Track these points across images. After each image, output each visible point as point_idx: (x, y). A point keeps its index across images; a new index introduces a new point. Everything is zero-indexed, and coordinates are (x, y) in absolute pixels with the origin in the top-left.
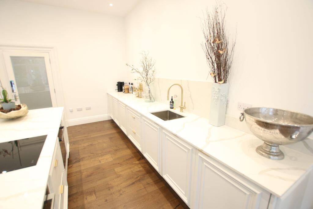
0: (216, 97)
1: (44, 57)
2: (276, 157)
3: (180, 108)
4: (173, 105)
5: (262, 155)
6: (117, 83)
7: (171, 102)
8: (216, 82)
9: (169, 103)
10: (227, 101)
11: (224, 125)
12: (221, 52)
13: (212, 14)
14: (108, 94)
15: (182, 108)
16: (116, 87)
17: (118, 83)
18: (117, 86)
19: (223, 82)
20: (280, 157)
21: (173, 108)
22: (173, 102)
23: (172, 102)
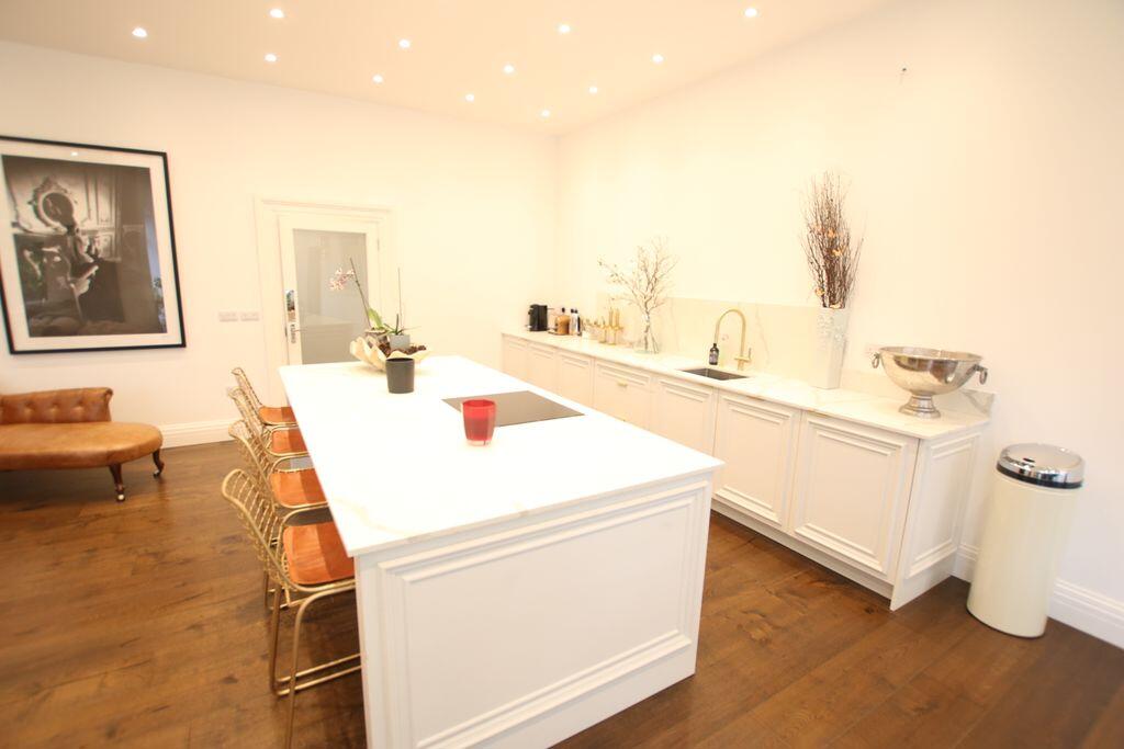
0: (826, 334)
1: (364, 235)
2: (929, 415)
3: (737, 362)
4: (717, 357)
5: (908, 414)
6: (529, 309)
7: (711, 350)
8: (824, 306)
9: (709, 352)
10: (845, 343)
11: (838, 387)
12: (837, 254)
13: (820, 181)
14: (503, 335)
15: (741, 362)
16: (526, 319)
17: (532, 307)
18: (529, 316)
19: (838, 306)
20: (934, 415)
21: (716, 364)
22: (717, 350)
23: (715, 349)
